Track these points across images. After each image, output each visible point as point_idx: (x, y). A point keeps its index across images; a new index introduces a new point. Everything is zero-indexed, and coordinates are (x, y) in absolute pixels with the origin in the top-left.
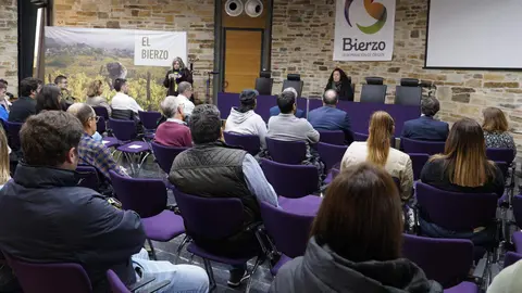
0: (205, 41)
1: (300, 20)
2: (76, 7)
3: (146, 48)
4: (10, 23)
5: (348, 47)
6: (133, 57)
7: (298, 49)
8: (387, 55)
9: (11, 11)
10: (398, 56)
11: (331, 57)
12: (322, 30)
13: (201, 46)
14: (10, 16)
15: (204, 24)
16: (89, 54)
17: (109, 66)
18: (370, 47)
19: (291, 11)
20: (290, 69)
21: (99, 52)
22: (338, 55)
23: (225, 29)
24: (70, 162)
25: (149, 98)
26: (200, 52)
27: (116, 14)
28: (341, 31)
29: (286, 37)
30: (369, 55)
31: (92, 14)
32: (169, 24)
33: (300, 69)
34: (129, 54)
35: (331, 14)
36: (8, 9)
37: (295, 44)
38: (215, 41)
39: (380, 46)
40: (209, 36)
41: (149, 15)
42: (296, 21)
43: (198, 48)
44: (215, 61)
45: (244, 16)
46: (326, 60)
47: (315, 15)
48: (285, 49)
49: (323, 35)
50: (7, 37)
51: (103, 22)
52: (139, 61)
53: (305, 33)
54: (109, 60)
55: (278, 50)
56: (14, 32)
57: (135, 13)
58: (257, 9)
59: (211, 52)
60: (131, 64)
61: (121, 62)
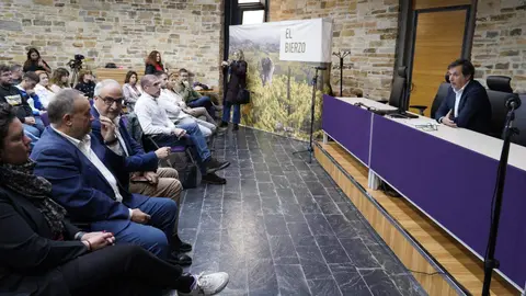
0: (387, 30)
2: (284, 7)
3: (289, 41)
6: (279, 51)
7: (517, 32)
13: (382, 38)
14: (215, 19)
15: (387, 7)
20: (499, 66)
23: (417, 12)
25: (289, 97)
26: (380, 44)
29: (497, 13)
31: (292, 11)
33: (516, 66)
34: (275, 48)
37: (512, 24)
38: (399, 29)
40: (391, 23)
43: (379, 40)
44: (396, 56)
48: (495, 34)
50: (212, 38)
54: (263, 55)
55: (484, 36)
59: (393, 43)
60: (277, 59)
61: (271, 56)
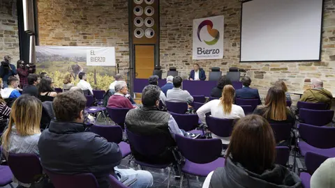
0: (124, 52)
1: (174, 39)
2: (52, 35)
3: (93, 56)
4: (15, 44)
5: (200, 52)
6: (86, 61)
7: (174, 54)
8: (220, 56)
9: (15, 38)
10: (226, 57)
11: (191, 58)
12: (186, 44)
13: (122, 54)
14: (15, 40)
15: (123, 42)
16: (61, 60)
17: (73, 66)
18: (211, 52)
19: (170, 34)
20: (170, 65)
21: (67, 59)
22: (195, 56)
23: (135, 45)
24: (80, 118)
25: (95, 83)
26: (121, 57)
27: (75, 38)
28: (196, 44)
29: (167, 48)
30: (211, 56)
31: (61, 39)
32: (104, 42)
33: (175, 65)
34: (83, 59)
35: (190, 35)
36: (13, 37)
37: (172, 52)
38: (130, 51)
39: (216, 51)
40: (126, 49)
41: (92, 38)
42: (172, 40)
44: (130, 62)
45: (144, 37)
46: (189, 60)
47: (182, 36)
48: (167, 55)
49: (187, 46)
50: (14, 52)
51: (68, 42)
52: (89, 63)
53: (177, 46)
54: (72, 63)
55: (164, 55)
56: (17, 50)
57: (85, 38)
58: (152, 34)
59: (128, 57)
60: (85, 65)
61: (79, 64)
